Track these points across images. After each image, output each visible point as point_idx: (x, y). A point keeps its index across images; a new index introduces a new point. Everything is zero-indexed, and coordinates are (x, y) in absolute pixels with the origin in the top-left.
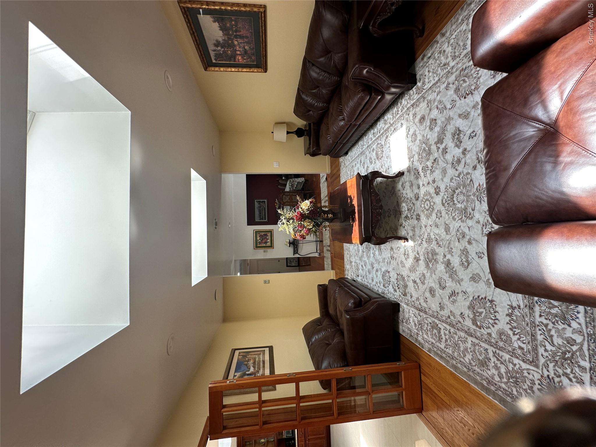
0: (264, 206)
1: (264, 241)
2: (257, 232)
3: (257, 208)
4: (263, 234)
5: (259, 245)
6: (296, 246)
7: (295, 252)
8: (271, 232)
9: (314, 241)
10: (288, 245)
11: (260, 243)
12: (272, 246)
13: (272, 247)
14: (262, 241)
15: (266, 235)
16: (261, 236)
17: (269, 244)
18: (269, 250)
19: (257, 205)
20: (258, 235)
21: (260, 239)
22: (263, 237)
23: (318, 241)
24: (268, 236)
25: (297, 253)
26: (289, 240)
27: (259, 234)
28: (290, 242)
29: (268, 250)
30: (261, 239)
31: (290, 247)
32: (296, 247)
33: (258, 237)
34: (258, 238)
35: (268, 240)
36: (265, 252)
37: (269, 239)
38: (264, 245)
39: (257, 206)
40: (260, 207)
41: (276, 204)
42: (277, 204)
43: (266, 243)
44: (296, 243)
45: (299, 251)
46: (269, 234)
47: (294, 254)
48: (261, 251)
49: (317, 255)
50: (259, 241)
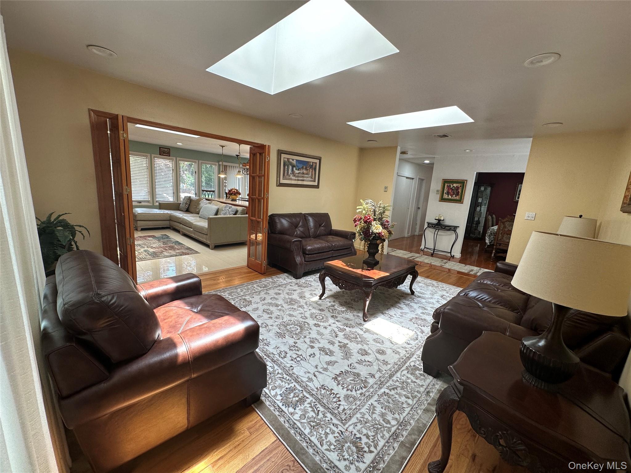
1: (450, 191)
2: (463, 183)
4: (460, 191)
5: (446, 185)
6: (433, 226)
7: (430, 225)
8: (460, 201)
9: (435, 247)
10: (437, 218)
11: (449, 187)
12: (442, 200)
13: (441, 200)
14: (451, 189)
15: (457, 194)
16: (457, 188)
17: (446, 196)
20: (459, 185)
21: (454, 186)
22: (455, 190)
23: (434, 251)
24: (456, 197)
25: (428, 226)
26: (443, 220)
27: (461, 186)
28: (441, 220)
29: (439, 195)
31: (435, 219)
33: (457, 185)
34: (455, 185)
35: (450, 197)
36: (438, 191)
37: (452, 197)
38: (445, 191)
43: (448, 193)
44: (437, 226)
45: (431, 229)
46: (457, 198)
47: (429, 224)
48: (439, 188)
49: (422, 247)
50: (451, 185)
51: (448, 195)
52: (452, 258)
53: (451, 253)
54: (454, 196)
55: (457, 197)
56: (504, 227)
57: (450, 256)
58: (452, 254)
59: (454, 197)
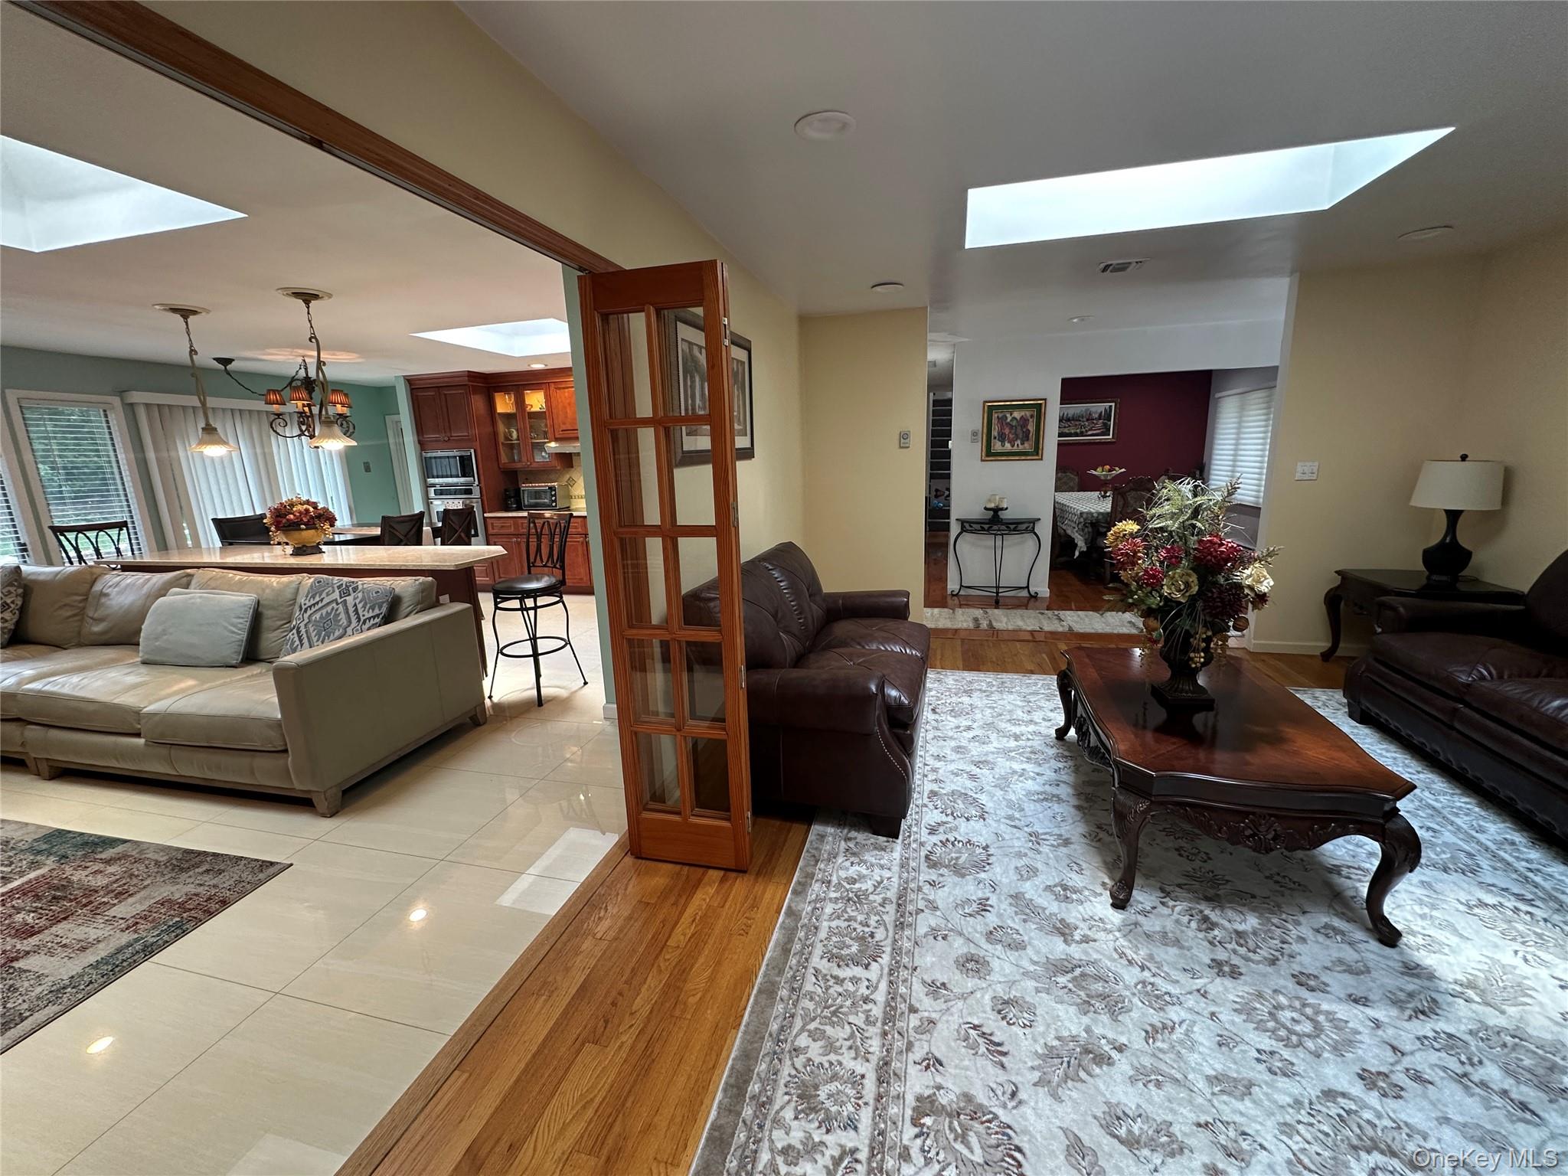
0: (1090, 433)
1: (1007, 431)
2: (1038, 409)
3: (1086, 410)
4: (1031, 427)
5: (995, 416)
6: (986, 527)
7: (967, 526)
8: (1037, 452)
9: (998, 579)
10: (992, 505)
11: (1002, 420)
12: (990, 454)
13: (987, 456)
16: (1024, 421)
17: (997, 446)
18: (977, 448)
19: (1099, 408)
20: (1027, 413)
21: (1014, 418)
22: (1019, 428)
23: (997, 593)
25: (963, 530)
26: (1007, 509)
27: (1032, 416)
28: (1002, 509)
29: (980, 443)
30: (1014, 423)
31: (986, 509)
32: (983, 529)
33: (1023, 413)
34: (1017, 414)
35: (1008, 445)
36: (975, 434)
37: (1013, 446)
38: (995, 433)
39: (1093, 410)
40: (1088, 420)
41: (1107, 467)
42: (1110, 471)
43: (1002, 438)
44: (995, 527)
45: (967, 536)
46: (1027, 447)
47: (962, 521)
48: (977, 422)
49: (952, 585)
50: (1008, 415)
51: (1003, 441)
52: (1033, 599)
53: (1028, 587)
54: (1019, 442)
55: (1026, 445)
56: (1124, 505)
57: (1027, 595)
58: (1032, 590)
59: (1019, 447)
